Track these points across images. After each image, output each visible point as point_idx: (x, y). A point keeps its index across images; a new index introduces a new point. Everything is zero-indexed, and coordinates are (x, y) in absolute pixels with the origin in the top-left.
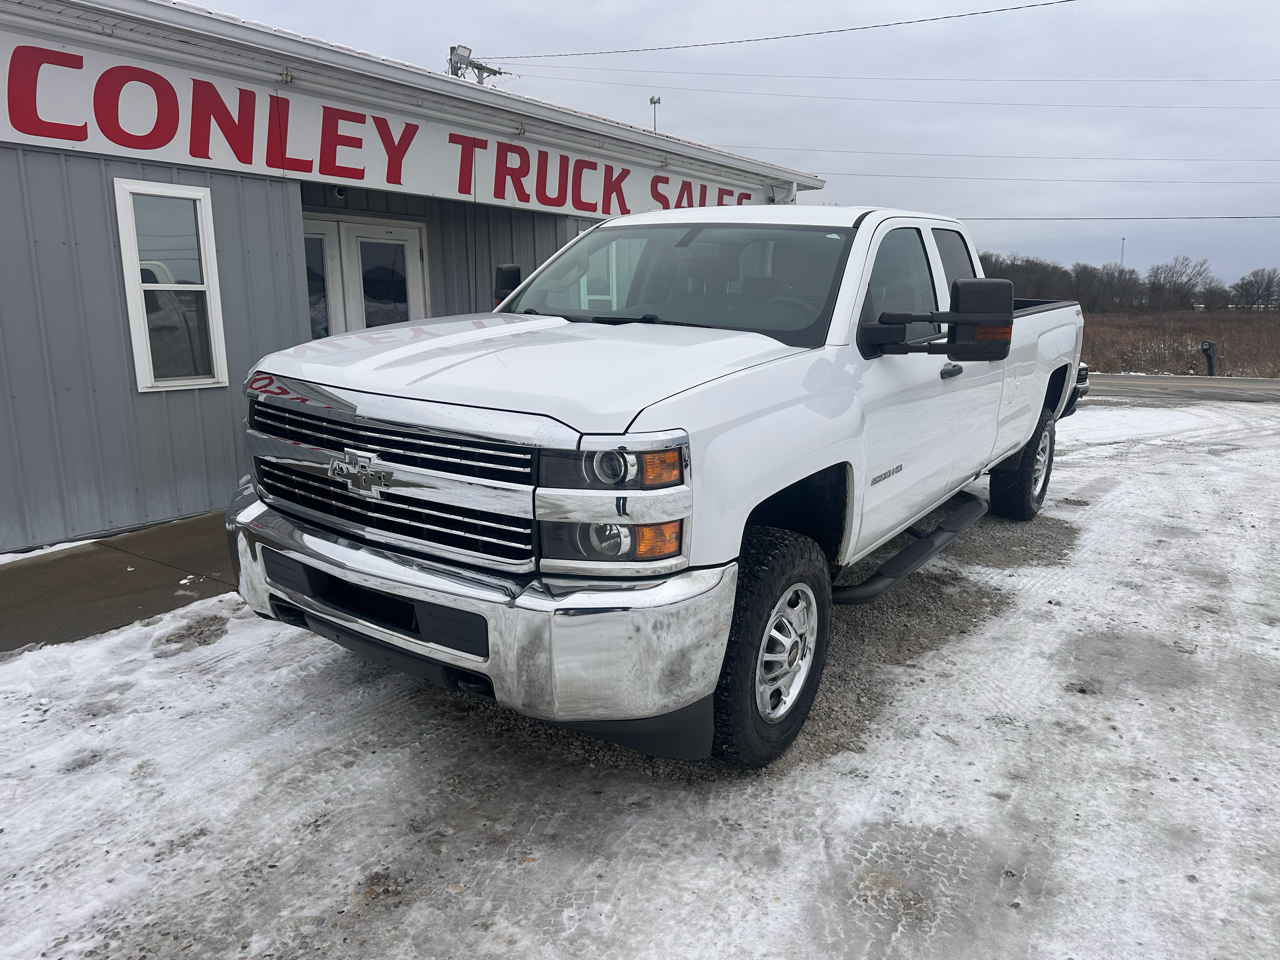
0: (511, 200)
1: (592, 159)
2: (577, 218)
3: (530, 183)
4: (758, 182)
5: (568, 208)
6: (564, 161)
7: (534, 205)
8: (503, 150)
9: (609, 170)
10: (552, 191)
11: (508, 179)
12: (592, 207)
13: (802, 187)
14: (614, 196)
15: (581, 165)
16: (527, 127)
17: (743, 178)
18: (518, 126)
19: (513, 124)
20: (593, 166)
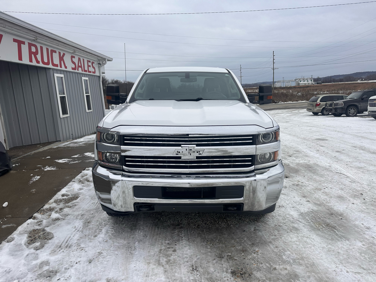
0: (34, 63)
1: (55, 50)
2: (53, 69)
3: (39, 57)
4: (97, 58)
5: (50, 66)
6: (47, 49)
7: (41, 65)
8: (30, 45)
9: (60, 53)
10: (46, 60)
11: (33, 55)
12: (57, 66)
13: (108, 60)
14: (62, 62)
15: (53, 51)
16: (38, 38)
17: (93, 57)
18: (35, 37)
19: (34, 36)
20: (55, 52)
